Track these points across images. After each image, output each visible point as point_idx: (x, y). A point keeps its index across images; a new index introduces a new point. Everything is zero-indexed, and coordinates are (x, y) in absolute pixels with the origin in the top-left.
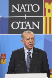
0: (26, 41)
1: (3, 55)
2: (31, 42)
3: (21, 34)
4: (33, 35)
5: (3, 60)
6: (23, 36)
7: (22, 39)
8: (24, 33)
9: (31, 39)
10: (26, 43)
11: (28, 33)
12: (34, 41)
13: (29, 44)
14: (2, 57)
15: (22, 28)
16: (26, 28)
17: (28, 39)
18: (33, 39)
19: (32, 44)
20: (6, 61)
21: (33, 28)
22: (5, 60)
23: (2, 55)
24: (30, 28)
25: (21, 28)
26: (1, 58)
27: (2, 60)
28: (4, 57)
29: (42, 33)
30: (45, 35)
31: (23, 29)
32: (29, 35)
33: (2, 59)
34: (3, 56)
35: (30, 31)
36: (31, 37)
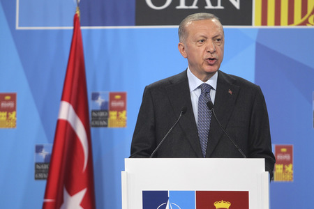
0: (194, 45)
1: (118, 97)
2: (212, 50)
3: (178, 27)
4: (217, 27)
5: (118, 115)
6: (183, 32)
7: (182, 39)
8: (189, 23)
9: (210, 40)
10: (196, 54)
11: (202, 22)
12: (222, 49)
13: (205, 57)
14: (114, 104)
15: (182, 6)
16: (194, 6)
17: (202, 41)
18: (218, 39)
19: (214, 56)
20: (126, 116)
21: (219, 7)
22: (123, 115)
23: (112, 96)
24: (209, 6)
25: (179, 5)
26: (109, 108)
27: (113, 114)
28: (121, 104)
29: (250, 24)
30: (260, 30)
31: (187, 7)
32: (203, 26)
33: (113, 109)
34: (118, 100)
35: (209, 15)
36: (213, 34)
